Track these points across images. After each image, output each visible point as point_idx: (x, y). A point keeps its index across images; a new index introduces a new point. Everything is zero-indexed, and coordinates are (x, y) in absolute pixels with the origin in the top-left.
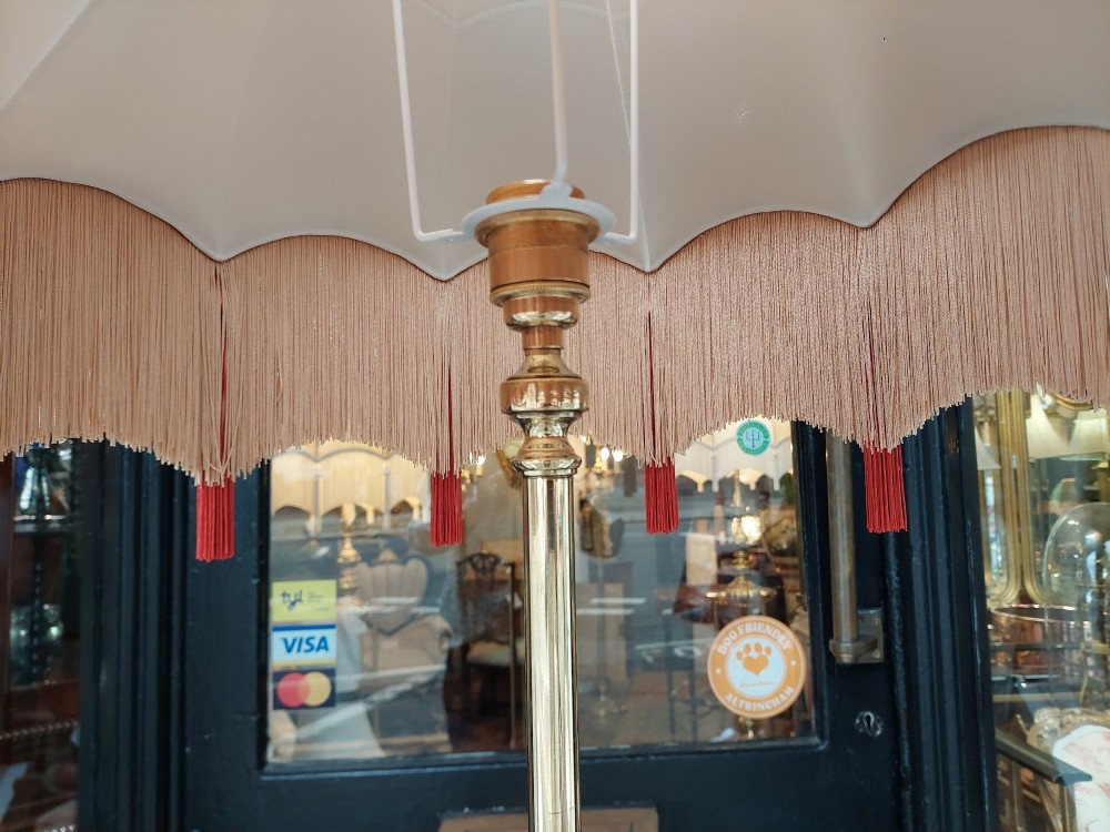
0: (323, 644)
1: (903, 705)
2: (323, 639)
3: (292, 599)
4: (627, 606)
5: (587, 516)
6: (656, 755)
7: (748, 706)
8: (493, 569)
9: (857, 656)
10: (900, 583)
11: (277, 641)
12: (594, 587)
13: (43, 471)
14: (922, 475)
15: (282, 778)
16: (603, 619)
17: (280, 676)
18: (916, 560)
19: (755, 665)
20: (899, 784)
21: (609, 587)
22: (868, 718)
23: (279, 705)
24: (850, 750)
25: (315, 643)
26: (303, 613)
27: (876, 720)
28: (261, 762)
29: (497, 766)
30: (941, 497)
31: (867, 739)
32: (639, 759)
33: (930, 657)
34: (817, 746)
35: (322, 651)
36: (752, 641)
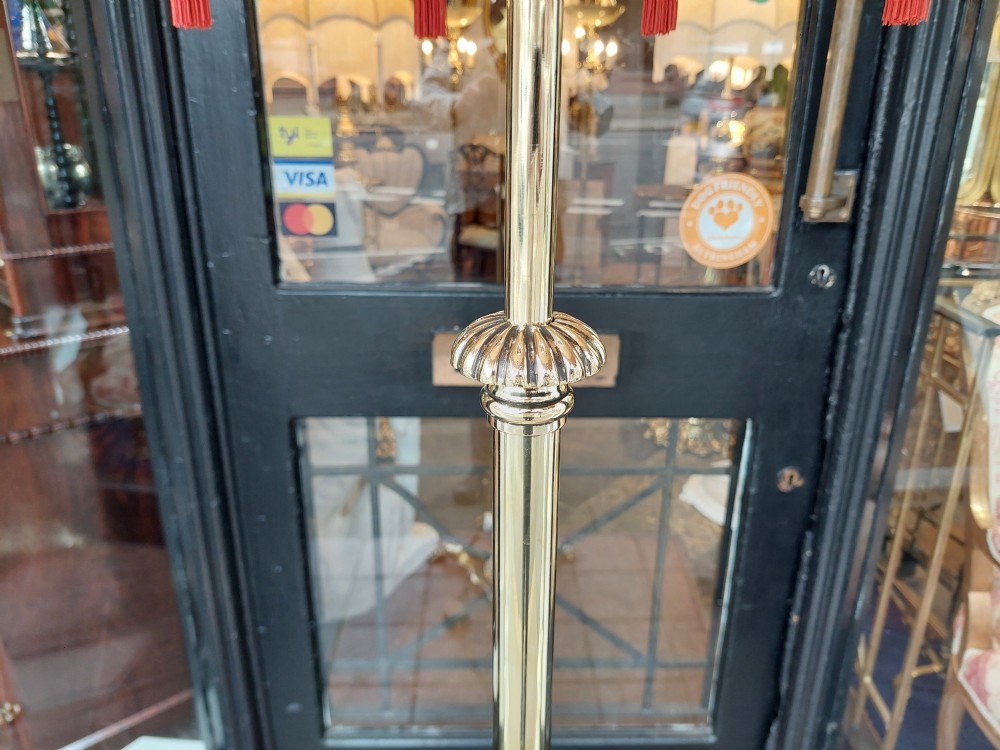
0: (322, 180)
1: (858, 260)
2: (322, 175)
3: (290, 133)
4: (606, 207)
5: (576, 114)
6: (624, 293)
7: (713, 257)
8: (482, 159)
9: (825, 212)
10: (882, 144)
11: (278, 172)
12: (577, 184)
13: (38, 9)
14: (934, 27)
15: (296, 293)
16: (582, 218)
17: (285, 205)
18: (905, 120)
19: (725, 220)
20: (839, 327)
21: (592, 185)
22: (823, 272)
23: (287, 232)
24: (800, 299)
25: (315, 177)
26: (299, 149)
27: (831, 274)
28: (276, 280)
29: (483, 295)
30: (948, 52)
31: (818, 290)
32: (608, 296)
33: (895, 216)
34: (770, 293)
35: (322, 186)
36: (726, 198)
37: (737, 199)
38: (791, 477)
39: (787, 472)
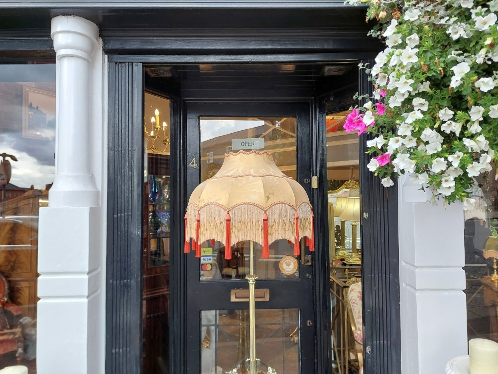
1: (314, 273)
3: (205, 251)
7: (286, 272)
9: (305, 263)
11: (202, 258)
15: (203, 283)
17: (202, 265)
19: (288, 265)
20: (313, 287)
22: (308, 275)
23: (202, 270)
24: (305, 281)
25: (209, 259)
26: (206, 254)
28: (200, 280)
31: (308, 279)
34: (299, 280)
35: (210, 261)
36: (288, 261)
37: (290, 261)
39: (309, 321)
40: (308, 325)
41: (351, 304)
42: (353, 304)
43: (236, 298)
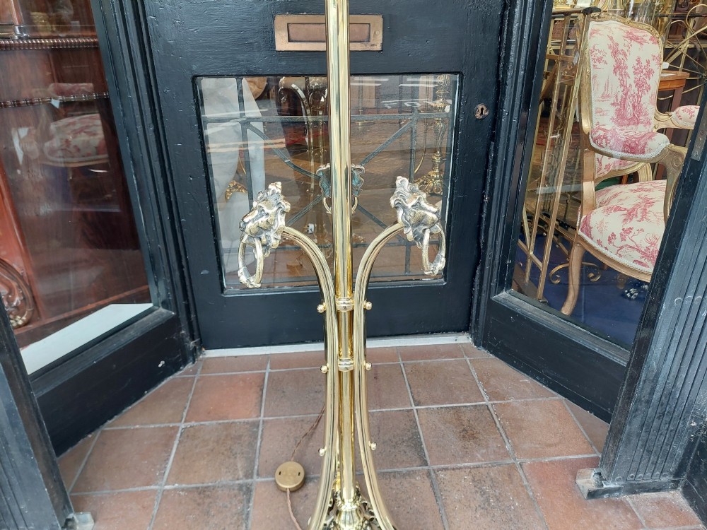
38: (482, 109)
39: (480, 107)
40: (478, 115)
41: (592, 63)
42: (597, 63)
43: (290, 40)
